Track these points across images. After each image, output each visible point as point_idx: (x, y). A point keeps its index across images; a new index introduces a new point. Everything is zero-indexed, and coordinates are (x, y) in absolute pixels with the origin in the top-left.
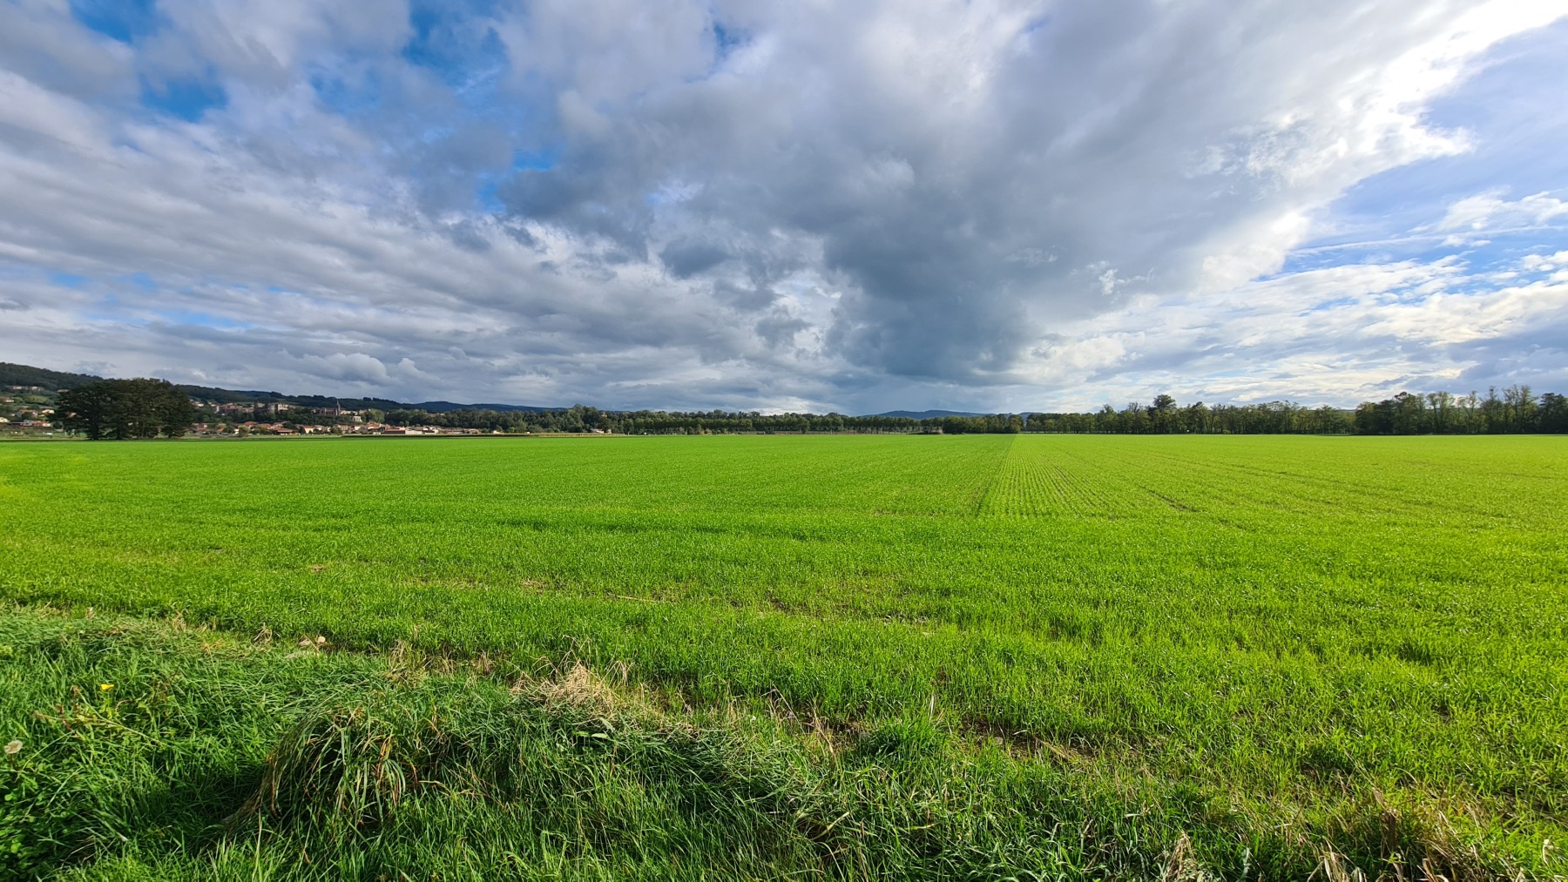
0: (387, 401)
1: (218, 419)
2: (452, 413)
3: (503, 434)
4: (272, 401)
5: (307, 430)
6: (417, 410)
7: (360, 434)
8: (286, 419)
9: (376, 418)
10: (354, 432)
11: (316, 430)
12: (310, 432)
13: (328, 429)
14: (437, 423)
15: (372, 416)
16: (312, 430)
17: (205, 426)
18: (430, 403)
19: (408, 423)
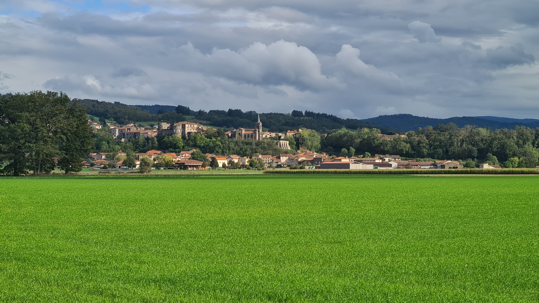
0: (324, 115)
1: (117, 147)
2: (418, 133)
3: (500, 169)
4: (179, 120)
5: (221, 162)
6: (366, 130)
7: (288, 169)
8: (195, 146)
9: (309, 143)
10: (279, 166)
11: (231, 162)
12: (224, 166)
13: (247, 161)
14: (396, 152)
15: (304, 140)
16: (226, 162)
17: (104, 157)
18: (386, 117)
19: (353, 150)
